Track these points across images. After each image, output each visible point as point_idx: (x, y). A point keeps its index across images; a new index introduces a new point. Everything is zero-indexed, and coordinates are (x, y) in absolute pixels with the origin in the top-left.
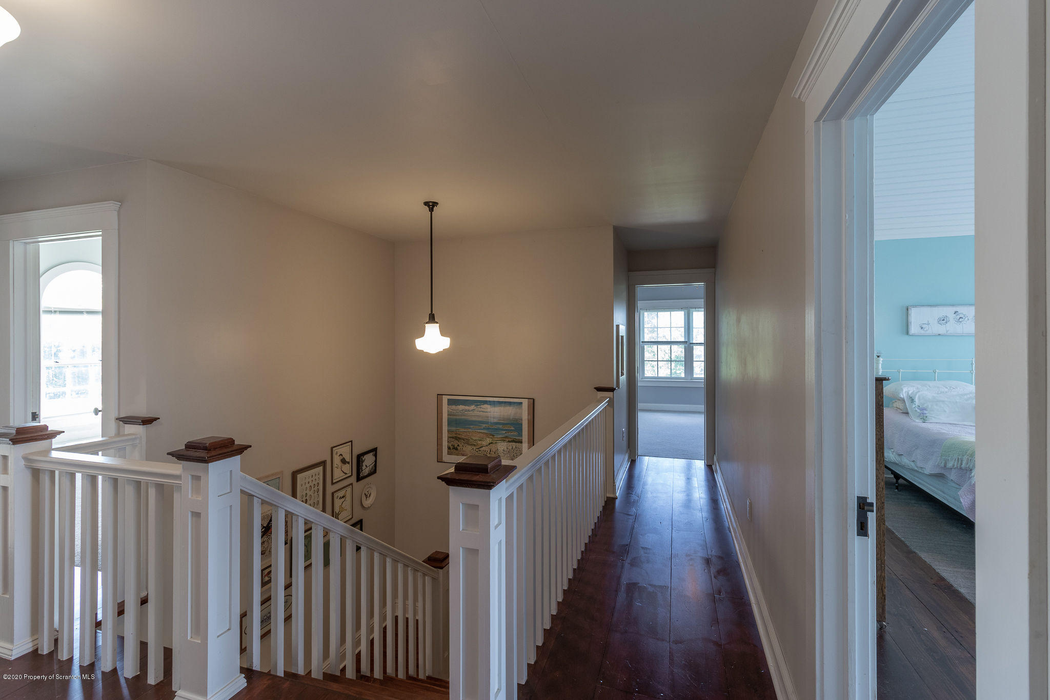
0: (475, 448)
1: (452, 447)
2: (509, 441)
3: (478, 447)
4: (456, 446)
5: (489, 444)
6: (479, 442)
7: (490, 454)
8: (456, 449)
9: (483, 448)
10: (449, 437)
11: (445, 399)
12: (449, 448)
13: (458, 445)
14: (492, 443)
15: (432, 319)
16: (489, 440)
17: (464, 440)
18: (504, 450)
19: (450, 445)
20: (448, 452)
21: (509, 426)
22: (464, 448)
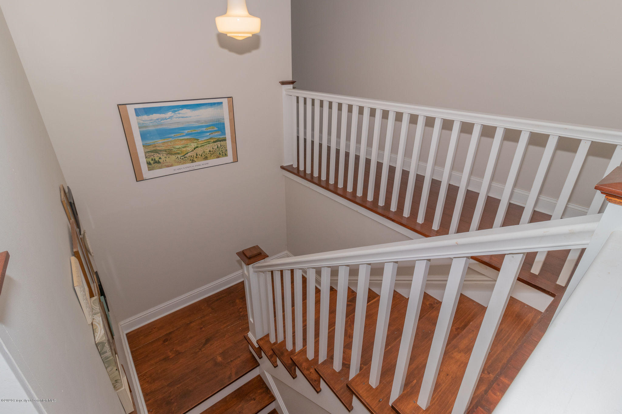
0: (179, 156)
1: (152, 162)
2: (214, 142)
3: (183, 155)
4: (157, 159)
5: (195, 149)
6: (184, 149)
7: (196, 157)
8: (159, 162)
9: (189, 154)
10: (146, 153)
11: (131, 110)
12: (149, 163)
13: (160, 158)
14: (197, 147)
16: (194, 145)
17: (166, 151)
18: (210, 151)
19: (150, 160)
20: (148, 168)
21: (212, 127)
22: (168, 160)
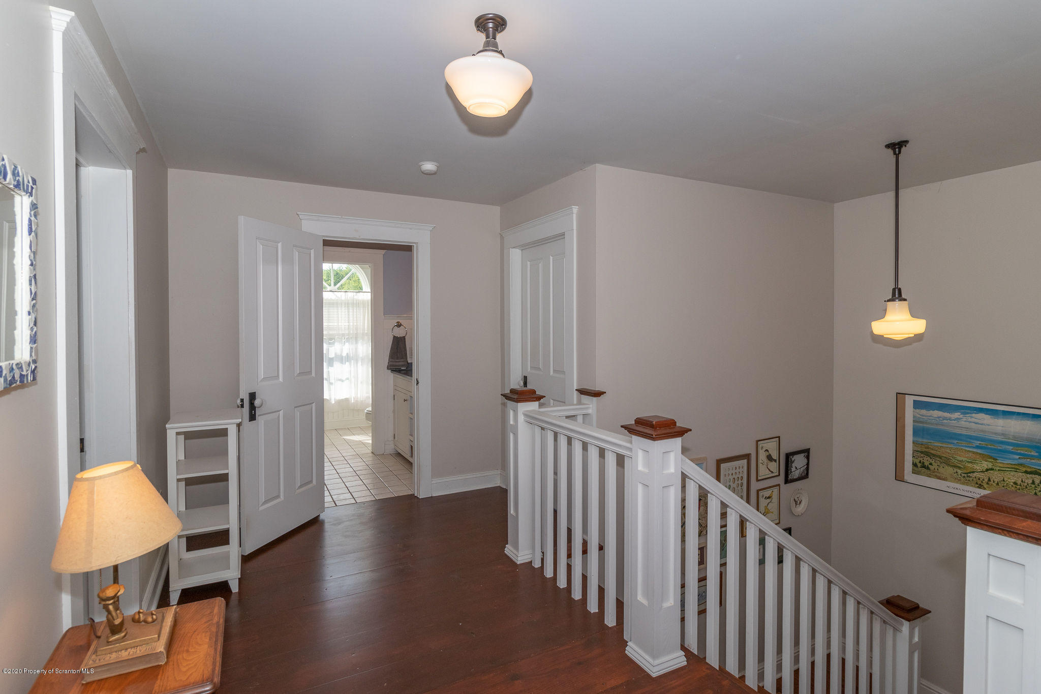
0: (960, 472)
1: (919, 465)
2: (1026, 472)
3: (965, 471)
4: (927, 464)
5: (987, 470)
6: (970, 465)
7: (987, 483)
8: (928, 468)
9: (975, 475)
10: (914, 451)
11: (909, 401)
12: (915, 465)
13: (931, 464)
14: (992, 469)
15: (897, 295)
16: (986, 465)
17: (940, 458)
18: (1015, 483)
19: (917, 461)
20: (913, 470)
21: (1026, 449)
22: (941, 470)
